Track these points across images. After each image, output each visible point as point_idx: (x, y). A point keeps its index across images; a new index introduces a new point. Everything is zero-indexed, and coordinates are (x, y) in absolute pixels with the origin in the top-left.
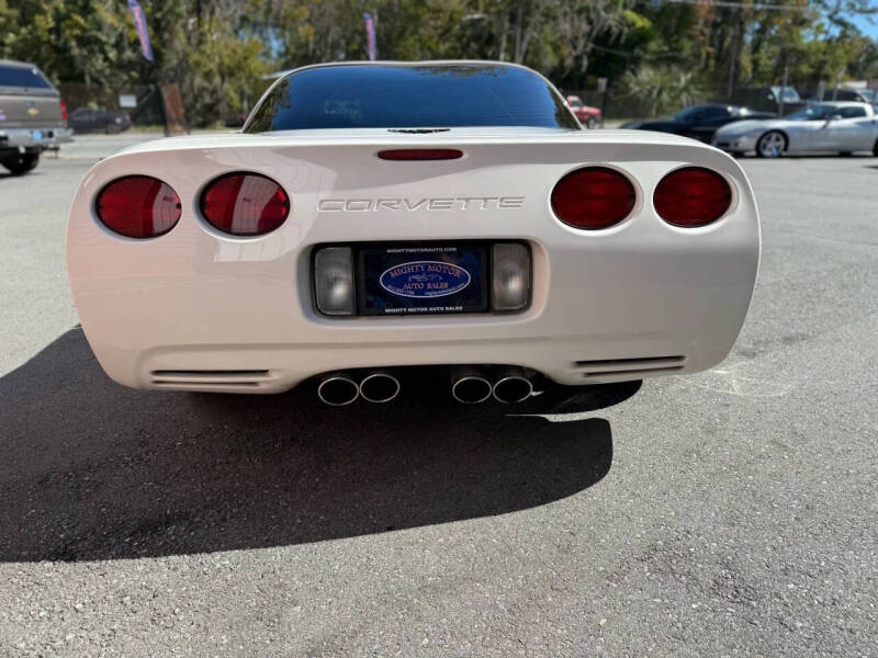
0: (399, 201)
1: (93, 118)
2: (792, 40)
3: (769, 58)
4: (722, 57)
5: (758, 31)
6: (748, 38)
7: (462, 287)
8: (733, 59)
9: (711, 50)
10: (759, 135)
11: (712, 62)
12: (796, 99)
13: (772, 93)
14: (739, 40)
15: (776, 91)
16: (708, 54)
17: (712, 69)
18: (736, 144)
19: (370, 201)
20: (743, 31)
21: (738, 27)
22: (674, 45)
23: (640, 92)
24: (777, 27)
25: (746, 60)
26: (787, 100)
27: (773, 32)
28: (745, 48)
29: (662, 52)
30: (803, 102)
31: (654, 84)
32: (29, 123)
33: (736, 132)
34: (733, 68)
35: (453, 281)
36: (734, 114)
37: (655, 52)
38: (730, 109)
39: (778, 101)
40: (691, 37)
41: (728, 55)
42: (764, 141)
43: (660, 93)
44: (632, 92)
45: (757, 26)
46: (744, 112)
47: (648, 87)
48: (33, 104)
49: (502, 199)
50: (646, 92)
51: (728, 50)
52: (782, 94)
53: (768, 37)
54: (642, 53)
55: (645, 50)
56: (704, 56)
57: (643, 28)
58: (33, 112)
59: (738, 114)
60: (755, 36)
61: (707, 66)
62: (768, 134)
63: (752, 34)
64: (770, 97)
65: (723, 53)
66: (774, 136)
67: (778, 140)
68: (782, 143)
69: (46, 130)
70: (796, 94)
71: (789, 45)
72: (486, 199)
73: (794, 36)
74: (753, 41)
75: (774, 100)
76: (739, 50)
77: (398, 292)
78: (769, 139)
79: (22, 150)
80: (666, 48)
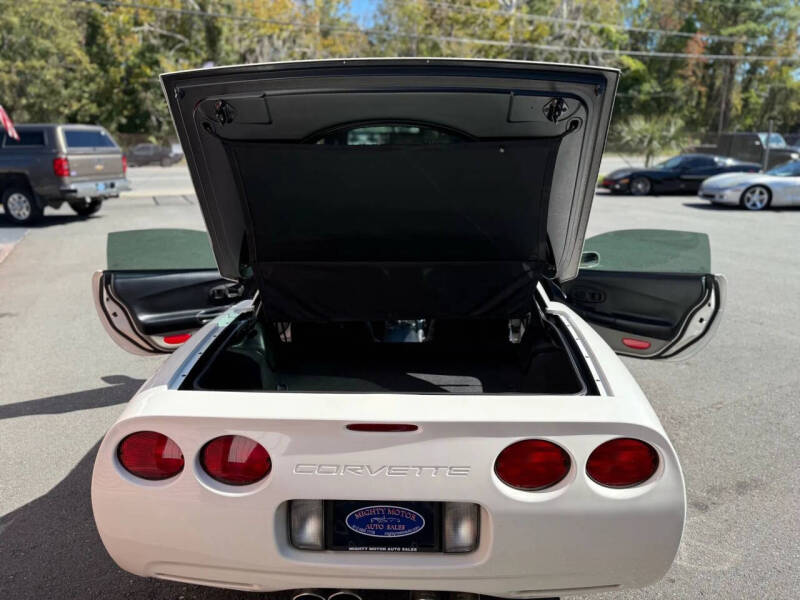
0: (362, 467)
1: (151, 153)
2: (782, 81)
3: (759, 96)
4: (713, 96)
5: (749, 72)
6: (739, 78)
7: (417, 530)
8: (724, 97)
9: (703, 89)
10: (743, 188)
11: (704, 100)
12: (782, 145)
13: (759, 139)
14: (730, 81)
15: (763, 137)
16: (700, 93)
17: (703, 106)
18: (722, 197)
19: (338, 467)
20: (732, 73)
21: (728, 70)
22: (668, 86)
23: (632, 140)
24: (766, 68)
25: (736, 99)
26: (774, 145)
27: (763, 72)
28: (736, 87)
29: (656, 93)
30: (789, 148)
31: (645, 133)
32: (95, 176)
33: (721, 185)
34: (723, 106)
35: (409, 525)
36: (720, 165)
37: (649, 93)
38: (716, 159)
39: (765, 147)
40: (684, 78)
41: (719, 94)
42: (748, 195)
43: (650, 141)
44: (624, 141)
45: (747, 67)
46: (730, 162)
47: (639, 136)
48: (99, 161)
49: (451, 468)
50: (637, 140)
51: (719, 89)
52: (768, 140)
53: (758, 76)
54: (636, 93)
55: (640, 92)
56: (696, 93)
57: (637, 71)
58: (99, 167)
59: (725, 164)
60: (746, 76)
61: (698, 104)
62: (752, 188)
63: (743, 75)
64: (757, 143)
65: (714, 92)
66: (758, 190)
67: (761, 193)
68: (766, 197)
69: (109, 182)
70: (782, 139)
71: (777, 84)
72: (437, 468)
73: (785, 76)
74: (743, 81)
75: (761, 145)
76: (729, 90)
77: (362, 532)
78: (753, 192)
79: (88, 200)
80: (659, 89)
